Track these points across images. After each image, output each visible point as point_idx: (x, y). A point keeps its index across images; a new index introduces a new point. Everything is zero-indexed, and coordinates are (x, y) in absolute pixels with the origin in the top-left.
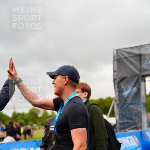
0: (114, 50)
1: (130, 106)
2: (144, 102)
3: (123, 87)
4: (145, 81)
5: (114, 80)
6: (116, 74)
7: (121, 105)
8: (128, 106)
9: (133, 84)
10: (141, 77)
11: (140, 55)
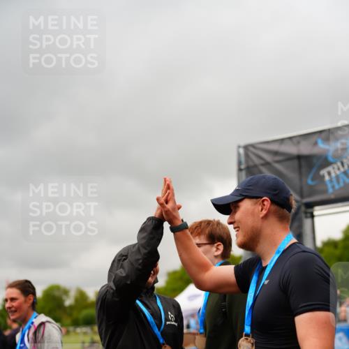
11: (299, 158)
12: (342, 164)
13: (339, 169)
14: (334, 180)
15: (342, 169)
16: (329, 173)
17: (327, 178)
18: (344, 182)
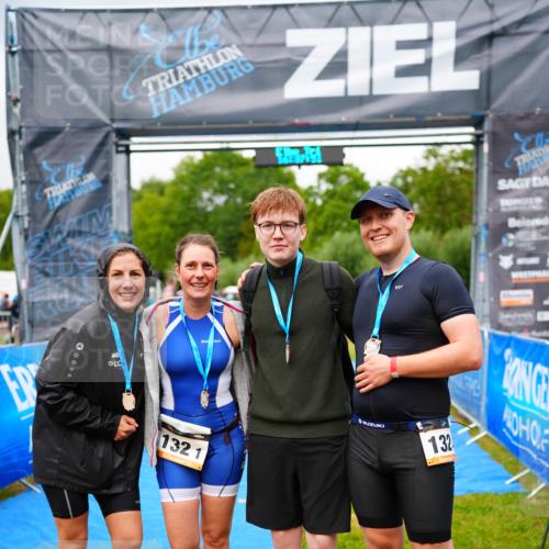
0: (8, 10)
1: (70, 241)
2: (124, 228)
3: (45, 165)
4: (128, 152)
5: (11, 134)
6: (17, 110)
7: (40, 234)
8: (64, 240)
9: (83, 159)
10: (113, 137)
11: (110, 50)
12: (176, 73)
13: (170, 81)
14: (162, 96)
15: (175, 83)
16: (155, 85)
17: (152, 93)
18: (177, 103)
